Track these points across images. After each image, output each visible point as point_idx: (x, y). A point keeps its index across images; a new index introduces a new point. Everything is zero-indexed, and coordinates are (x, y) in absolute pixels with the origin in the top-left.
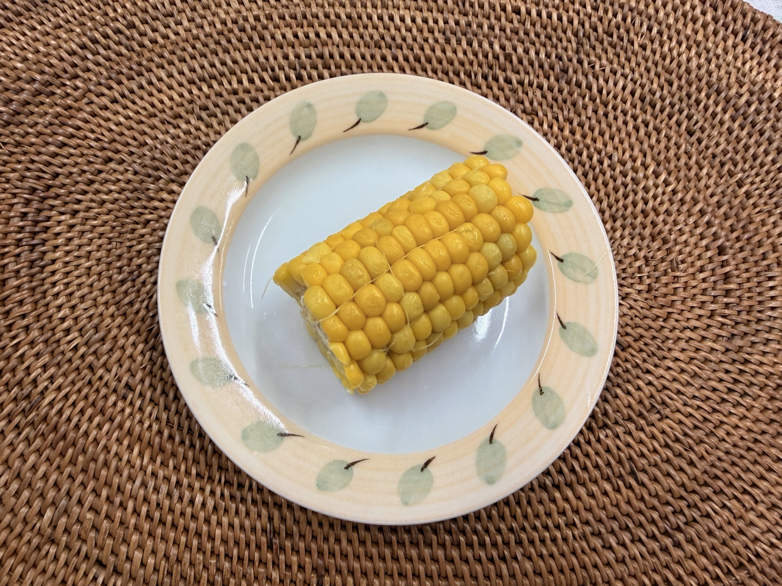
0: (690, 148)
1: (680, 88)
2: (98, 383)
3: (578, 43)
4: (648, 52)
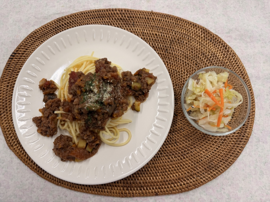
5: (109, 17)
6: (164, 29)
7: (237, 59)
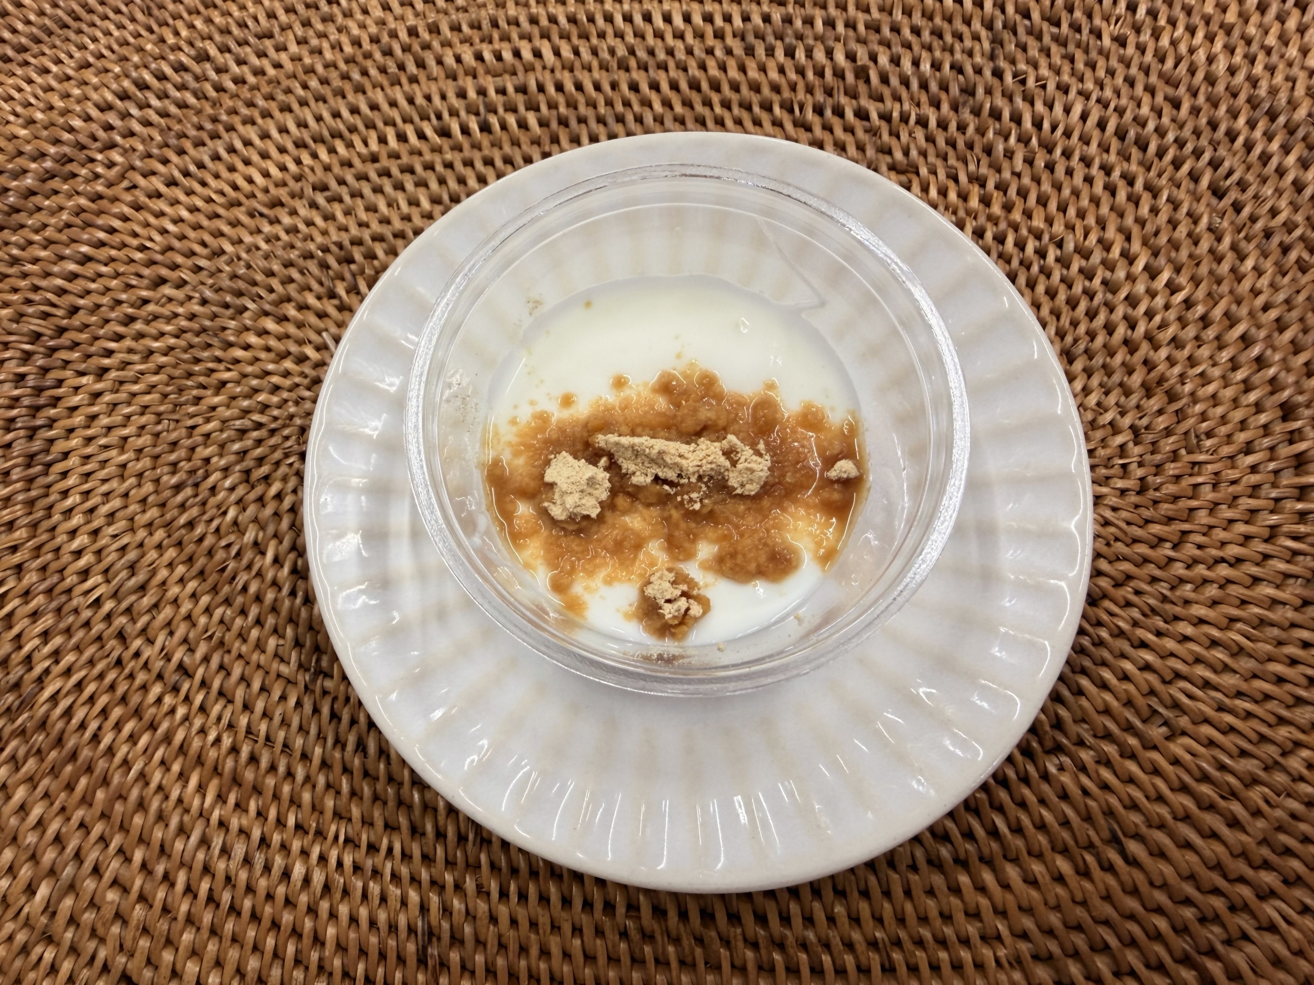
0: (1219, 220)
1: (1195, 111)
2: (132, 664)
3: (993, 41)
4: (1130, 50)
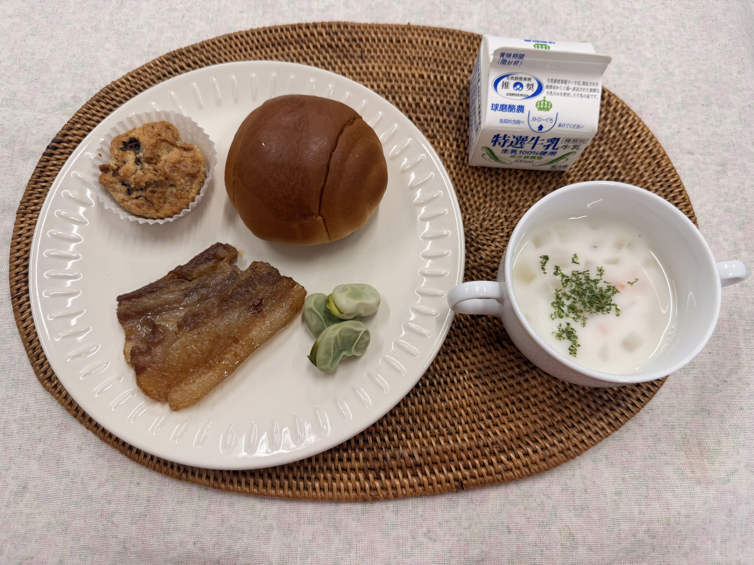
5: (299, 44)
6: (441, 61)
7: (635, 121)
